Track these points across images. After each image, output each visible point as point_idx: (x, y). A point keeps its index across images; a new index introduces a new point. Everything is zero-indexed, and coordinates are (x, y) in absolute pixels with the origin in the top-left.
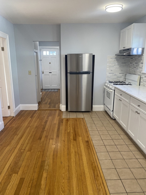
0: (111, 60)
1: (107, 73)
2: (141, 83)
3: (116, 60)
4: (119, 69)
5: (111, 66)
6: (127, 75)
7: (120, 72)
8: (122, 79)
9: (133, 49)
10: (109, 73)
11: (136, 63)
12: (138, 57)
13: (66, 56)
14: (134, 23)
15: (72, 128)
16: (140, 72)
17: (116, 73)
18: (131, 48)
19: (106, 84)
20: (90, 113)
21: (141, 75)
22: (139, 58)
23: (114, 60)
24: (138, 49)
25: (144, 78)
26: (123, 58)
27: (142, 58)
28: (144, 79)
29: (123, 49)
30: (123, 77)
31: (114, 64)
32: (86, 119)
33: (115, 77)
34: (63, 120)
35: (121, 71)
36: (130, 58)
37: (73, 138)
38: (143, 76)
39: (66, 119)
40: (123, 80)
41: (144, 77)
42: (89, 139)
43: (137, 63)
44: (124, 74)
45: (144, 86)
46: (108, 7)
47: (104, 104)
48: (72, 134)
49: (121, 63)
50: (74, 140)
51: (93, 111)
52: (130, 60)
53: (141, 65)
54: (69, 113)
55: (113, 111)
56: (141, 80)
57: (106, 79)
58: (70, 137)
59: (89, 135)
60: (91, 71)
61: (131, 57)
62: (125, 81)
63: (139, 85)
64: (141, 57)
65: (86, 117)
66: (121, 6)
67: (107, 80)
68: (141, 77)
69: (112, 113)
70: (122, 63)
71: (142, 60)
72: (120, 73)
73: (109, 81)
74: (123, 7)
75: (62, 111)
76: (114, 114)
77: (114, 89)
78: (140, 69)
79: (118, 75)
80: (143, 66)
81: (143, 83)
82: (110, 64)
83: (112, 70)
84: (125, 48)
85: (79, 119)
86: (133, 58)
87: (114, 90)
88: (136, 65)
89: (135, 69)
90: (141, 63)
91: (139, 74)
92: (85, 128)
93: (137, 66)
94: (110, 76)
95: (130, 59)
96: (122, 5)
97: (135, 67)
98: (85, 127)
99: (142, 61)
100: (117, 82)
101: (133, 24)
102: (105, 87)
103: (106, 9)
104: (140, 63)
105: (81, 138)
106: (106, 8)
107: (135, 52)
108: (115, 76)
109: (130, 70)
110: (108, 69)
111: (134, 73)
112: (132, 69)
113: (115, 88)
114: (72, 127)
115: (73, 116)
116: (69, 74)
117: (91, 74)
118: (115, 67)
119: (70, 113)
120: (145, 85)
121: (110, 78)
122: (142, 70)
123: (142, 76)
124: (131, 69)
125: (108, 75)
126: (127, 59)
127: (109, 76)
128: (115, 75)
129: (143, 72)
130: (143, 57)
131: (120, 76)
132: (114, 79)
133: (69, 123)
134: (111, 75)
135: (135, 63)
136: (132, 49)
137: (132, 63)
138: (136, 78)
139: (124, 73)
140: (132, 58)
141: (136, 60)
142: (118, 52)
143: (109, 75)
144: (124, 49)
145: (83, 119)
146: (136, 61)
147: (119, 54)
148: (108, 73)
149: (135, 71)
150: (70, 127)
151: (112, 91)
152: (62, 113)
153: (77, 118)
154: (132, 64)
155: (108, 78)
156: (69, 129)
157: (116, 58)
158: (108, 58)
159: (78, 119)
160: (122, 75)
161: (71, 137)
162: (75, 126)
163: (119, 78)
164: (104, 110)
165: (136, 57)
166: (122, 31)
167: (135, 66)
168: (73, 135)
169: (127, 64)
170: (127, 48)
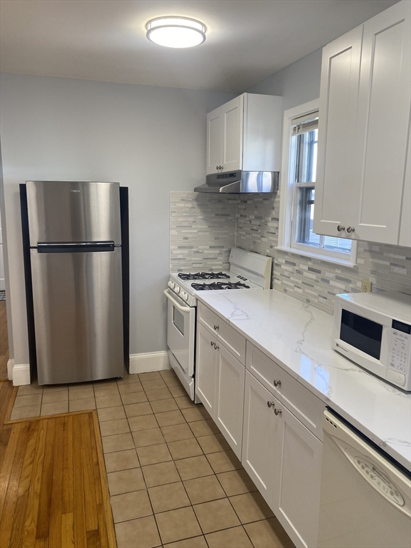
0: (181, 205)
1: (172, 247)
2: (275, 281)
3: (198, 205)
4: (208, 234)
5: (185, 224)
6: (235, 252)
7: (213, 244)
8: (220, 265)
9: (247, 173)
10: (179, 247)
11: (257, 218)
12: (261, 199)
13: (23, 188)
14: (245, 94)
15: (43, 467)
16: (271, 247)
17: (200, 247)
18: (240, 172)
19: (171, 284)
20: (122, 386)
21: (276, 255)
22: (266, 202)
23: (190, 205)
24: (260, 174)
25: (283, 267)
26: (220, 201)
27: (273, 202)
28: (285, 270)
29: (216, 171)
30: (221, 258)
31: (191, 219)
32: (103, 416)
33: (198, 258)
34: (9, 431)
35: (215, 239)
36: (239, 201)
37: (38, 527)
38: (281, 260)
39: (23, 426)
40: (221, 267)
41: (283, 264)
42: (104, 518)
43: (261, 218)
44: (225, 249)
45: (285, 291)
46: (154, 24)
47: (168, 349)
48: (37, 502)
49: (214, 215)
50: (38, 537)
51: (131, 372)
52: (239, 206)
53: (271, 224)
54: (41, 391)
55: (194, 376)
56: (274, 272)
57: (171, 266)
58: (24, 522)
59: (105, 498)
60: (119, 242)
61: (242, 197)
62: (229, 270)
63: (271, 288)
64: (272, 199)
65: (103, 402)
66: (199, 27)
67: (173, 271)
68: (275, 262)
69: (191, 384)
70: (216, 215)
71: (273, 208)
72: (211, 247)
73: (179, 270)
74: (206, 34)
75: (15, 384)
76: (198, 388)
77: (195, 305)
78: (270, 238)
79: (205, 252)
80: (277, 228)
81: (283, 283)
82: (180, 219)
83: (188, 236)
84: (224, 171)
85: (78, 416)
86: (248, 202)
87: (196, 307)
88: (258, 223)
89: (254, 235)
90: (273, 219)
91: (268, 251)
92: (95, 460)
93: (260, 226)
94: (182, 257)
95: (238, 204)
96: (203, 25)
97: (255, 228)
98: (94, 454)
99: (274, 214)
100: (203, 276)
101: (241, 96)
102: (165, 292)
103: (149, 32)
104: (270, 219)
105: (68, 520)
106: (149, 28)
107: (252, 186)
108: (197, 254)
109: (242, 237)
110: (173, 232)
111: (252, 247)
112: (248, 236)
113: (197, 300)
114: (43, 462)
115: (54, 404)
116: (36, 250)
117: (118, 251)
118: (194, 229)
119: (46, 391)
120: (287, 288)
121: (182, 262)
122: (275, 239)
123: (277, 260)
124: (244, 236)
125: (174, 252)
126: (230, 202)
127: (179, 257)
128: (197, 252)
129: (279, 247)
130: (276, 200)
131: (212, 256)
132: (194, 265)
133: (32, 442)
134: (186, 251)
135: (253, 217)
136: (244, 174)
137: (245, 216)
138: (259, 263)
139: (223, 247)
140: (246, 202)
141: (256, 207)
142: (201, 181)
143: (179, 251)
144: (220, 171)
145: (90, 414)
146: (256, 212)
147: (207, 186)
148: (177, 247)
149: (255, 242)
150: (31, 463)
151: (187, 309)
152: (14, 393)
153: (69, 415)
154: (247, 219)
155: (177, 262)
156: (27, 477)
157: (197, 199)
158: (171, 200)
159: (71, 419)
160: (218, 252)
161: (27, 523)
162: (53, 459)
163: (208, 263)
164: (167, 368)
165: (256, 200)
166: (211, 115)
167: (256, 225)
168: (40, 505)
169: (230, 218)
170: (228, 169)
